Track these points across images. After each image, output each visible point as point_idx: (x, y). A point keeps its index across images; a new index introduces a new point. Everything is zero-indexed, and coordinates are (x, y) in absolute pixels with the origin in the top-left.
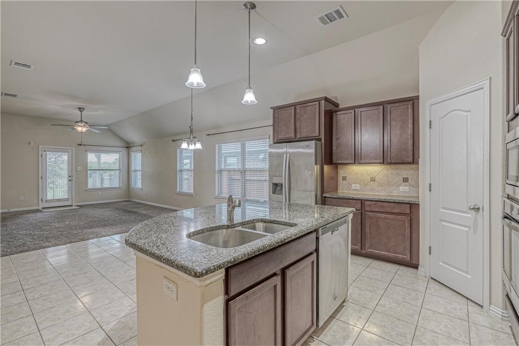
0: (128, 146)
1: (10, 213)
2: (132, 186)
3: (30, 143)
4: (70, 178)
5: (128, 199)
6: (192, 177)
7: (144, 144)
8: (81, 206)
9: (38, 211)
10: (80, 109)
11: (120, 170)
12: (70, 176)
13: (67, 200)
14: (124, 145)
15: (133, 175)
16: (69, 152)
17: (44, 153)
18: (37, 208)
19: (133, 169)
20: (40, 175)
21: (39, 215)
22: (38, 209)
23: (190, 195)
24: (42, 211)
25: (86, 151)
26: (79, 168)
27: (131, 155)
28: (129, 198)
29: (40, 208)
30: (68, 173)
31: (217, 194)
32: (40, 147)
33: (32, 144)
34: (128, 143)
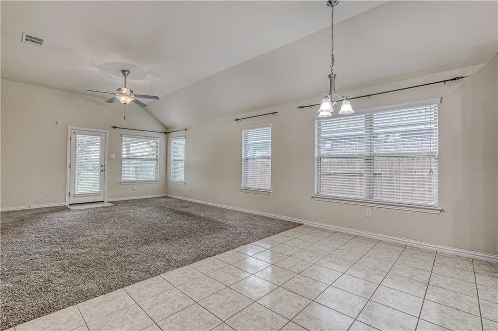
0: (167, 132)
1: (30, 210)
2: (171, 179)
3: (57, 123)
4: (103, 168)
5: (165, 195)
6: (270, 168)
7: (189, 128)
8: (115, 203)
9: (64, 209)
10: (124, 71)
11: (157, 159)
12: (102, 166)
13: (98, 194)
14: (163, 130)
15: (172, 166)
16: (101, 136)
17: (73, 136)
18: (63, 204)
19: (172, 158)
20: (68, 163)
21: (66, 214)
22: (65, 206)
23: (267, 192)
24: (69, 209)
25: (121, 136)
26: (113, 156)
27: (171, 141)
28: (167, 194)
29: (67, 204)
30: (101, 161)
31: (316, 192)
32: (69, 128)
33: (60, 124)
34: (167, 128)
